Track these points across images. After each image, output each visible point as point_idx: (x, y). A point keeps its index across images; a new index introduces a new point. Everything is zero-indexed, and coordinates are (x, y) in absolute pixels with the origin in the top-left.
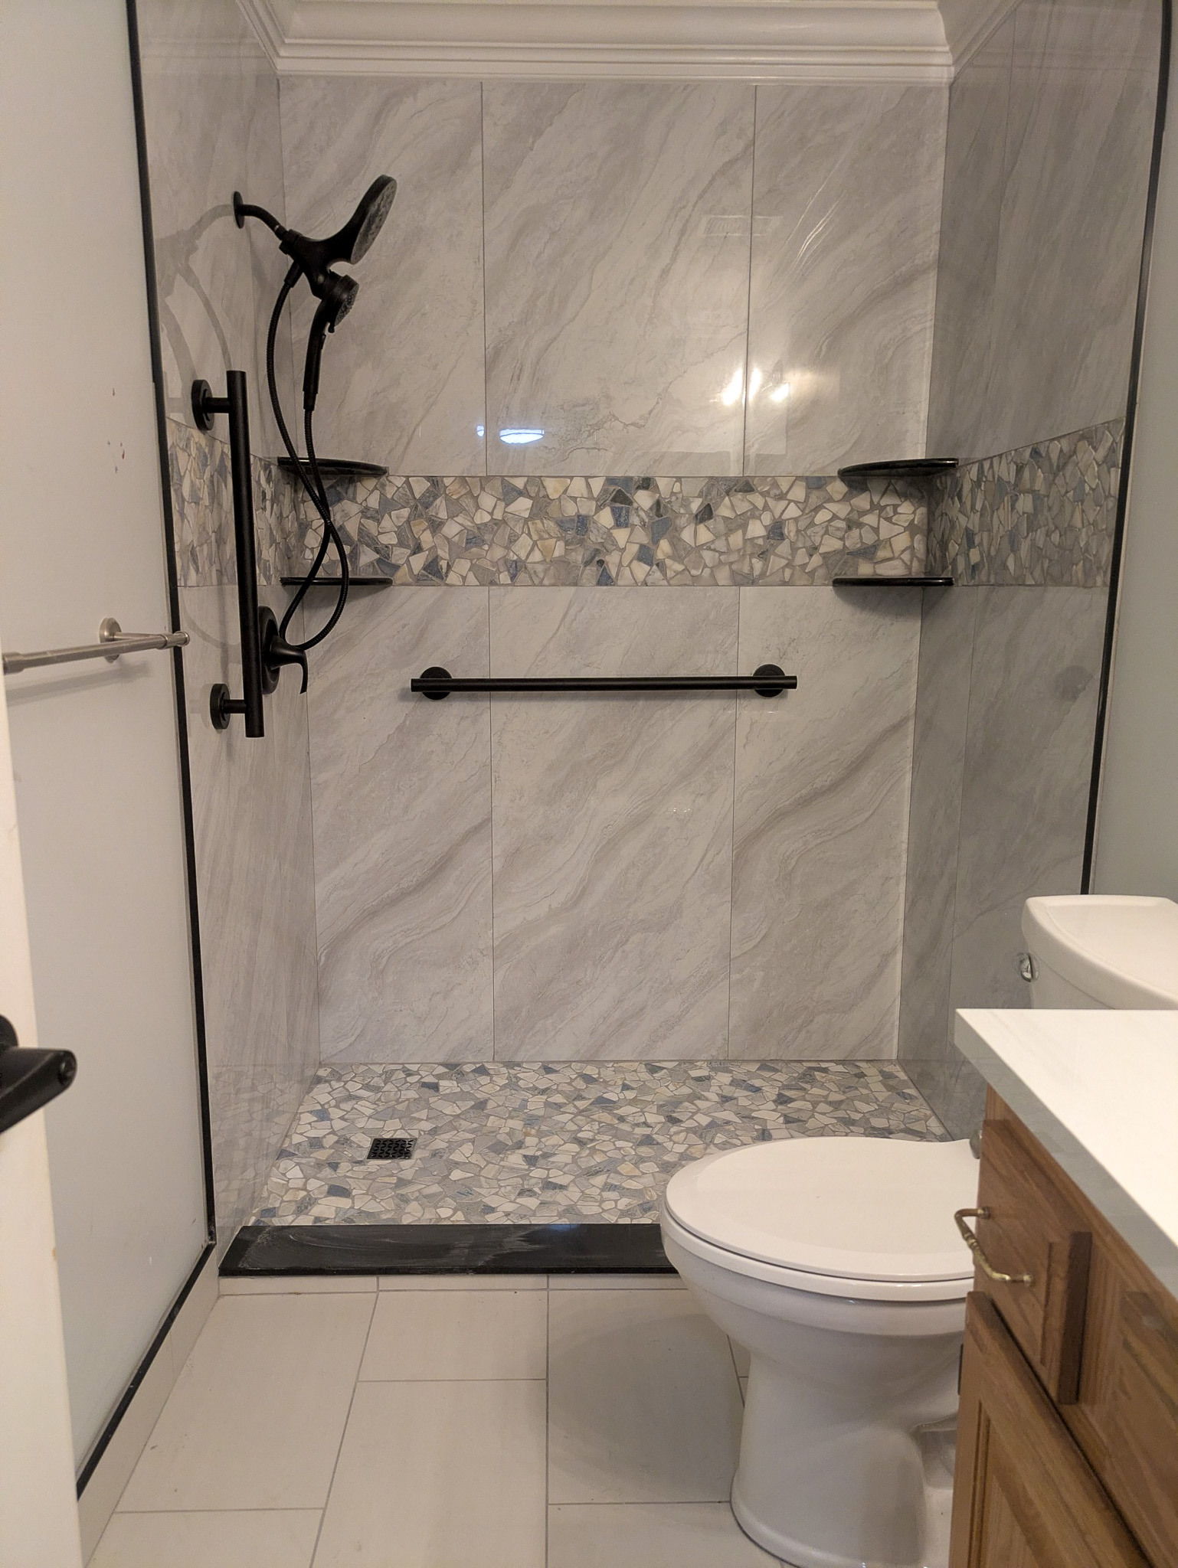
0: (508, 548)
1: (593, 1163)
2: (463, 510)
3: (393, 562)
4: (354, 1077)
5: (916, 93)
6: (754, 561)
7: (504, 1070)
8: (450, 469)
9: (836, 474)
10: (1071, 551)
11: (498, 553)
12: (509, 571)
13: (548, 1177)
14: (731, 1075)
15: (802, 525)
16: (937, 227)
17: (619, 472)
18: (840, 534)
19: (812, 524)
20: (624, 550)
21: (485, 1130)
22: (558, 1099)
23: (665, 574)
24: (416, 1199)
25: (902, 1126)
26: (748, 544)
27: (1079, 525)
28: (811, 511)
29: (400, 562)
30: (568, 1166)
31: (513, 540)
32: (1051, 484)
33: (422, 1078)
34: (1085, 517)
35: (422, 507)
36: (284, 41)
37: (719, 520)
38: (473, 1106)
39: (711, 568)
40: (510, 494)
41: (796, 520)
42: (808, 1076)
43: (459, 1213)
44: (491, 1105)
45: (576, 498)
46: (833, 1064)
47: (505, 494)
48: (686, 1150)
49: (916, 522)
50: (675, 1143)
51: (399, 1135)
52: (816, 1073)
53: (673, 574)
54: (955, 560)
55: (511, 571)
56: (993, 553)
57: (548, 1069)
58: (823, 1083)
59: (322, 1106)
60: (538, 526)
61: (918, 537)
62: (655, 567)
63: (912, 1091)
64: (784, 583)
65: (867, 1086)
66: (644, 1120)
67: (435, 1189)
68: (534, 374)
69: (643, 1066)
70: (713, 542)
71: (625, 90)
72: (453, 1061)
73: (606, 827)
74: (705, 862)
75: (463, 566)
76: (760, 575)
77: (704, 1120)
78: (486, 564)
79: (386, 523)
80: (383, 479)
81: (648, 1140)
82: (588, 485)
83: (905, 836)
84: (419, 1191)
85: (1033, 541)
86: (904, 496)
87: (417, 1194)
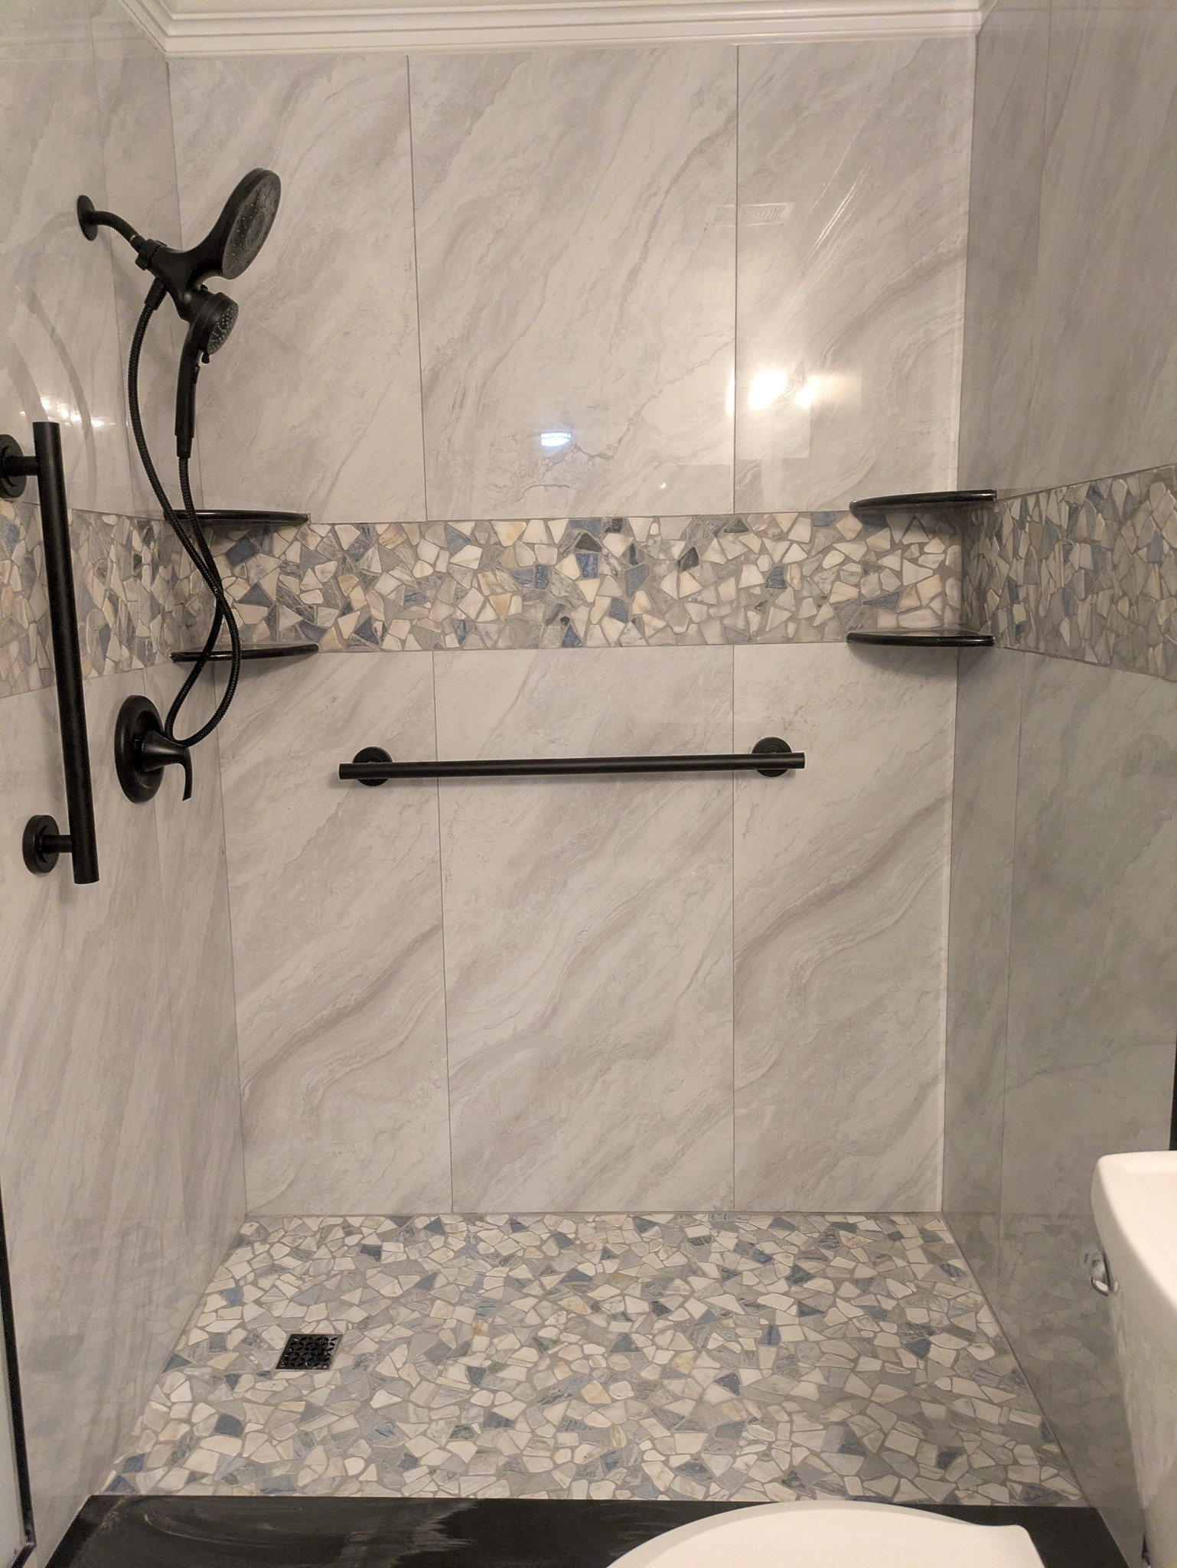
0: (454, 605)
1: (552, 1382)
2: (400, 562)
3: (319, 624)
4: (284, 1236)
5: (934, 46)
6: (750, 614)
7: (463, 1226)
8: (382, 513)
9: (847, 508)
10: (1146, 627)
11: (443, 611)
12: (456, 632)
13: (493, 1405)
14: (736, 1235)
15: (807, 570)
16: (964, 207)
17: (584, 513)
18: (854, 580)
19: (820, 569)
20: (593, 604)
21: (427, 1323)
22: (522, 1272)
23: (642, 632)
24: (323, 1442)
25: (946, 1322)
26: (743, 594)
27: (1157, 596)
28: (819, 553)
29: (327, 625)
30: (521, 1386)
31: (460, 595)
32: (1116, 535)
33: (364, 1238)
34: (1163, 584)
35: (351, 559)
36: (171, 18)
37: (707, 566)
38: (419, 1282)
39: (698, 624)
40: (455, 541)
41: (800, 564)
42: (829, 1239)
43: (372, 1468)
44: (440, 1281)
45: (534, 544)
46: (862, 1218)
47: (450, 541)
48: (672, 1359)
49: (947, 563)
50: (658, 1348)
51: (324, 1329)
52: (842, 1232)
53: (652, 632)
54: (994, 616)
55: (459, 633)
56: (1042, 612)
57: (516, 1226)
58: (850, 1248)
59: (237, 1282)
60: (489, 578)
61: (950, 582)
62: (630, 624)
63: (958, 1263)
64: (788, 640)
65: (903, 1255)
66: (622, 1309)
67: (350, 1423)
68: (480, 400)
69: (630, 1219)
70: (700, 592)
71: (580, 57)
72: (404, 1212)
73: (580, 934)
74: (701, 974)
75: (401, 628)
76: (757, 631)
77: (697, 1309)
78: (429, 625)
79: (310, 579)
80: (305, 527)
81: (624, 1344)
82: (548, 530)
83: (943, 942)
84: (328, 1426)
85: (1094, 606)
86: (931, 532)
87: (325, 1433)
